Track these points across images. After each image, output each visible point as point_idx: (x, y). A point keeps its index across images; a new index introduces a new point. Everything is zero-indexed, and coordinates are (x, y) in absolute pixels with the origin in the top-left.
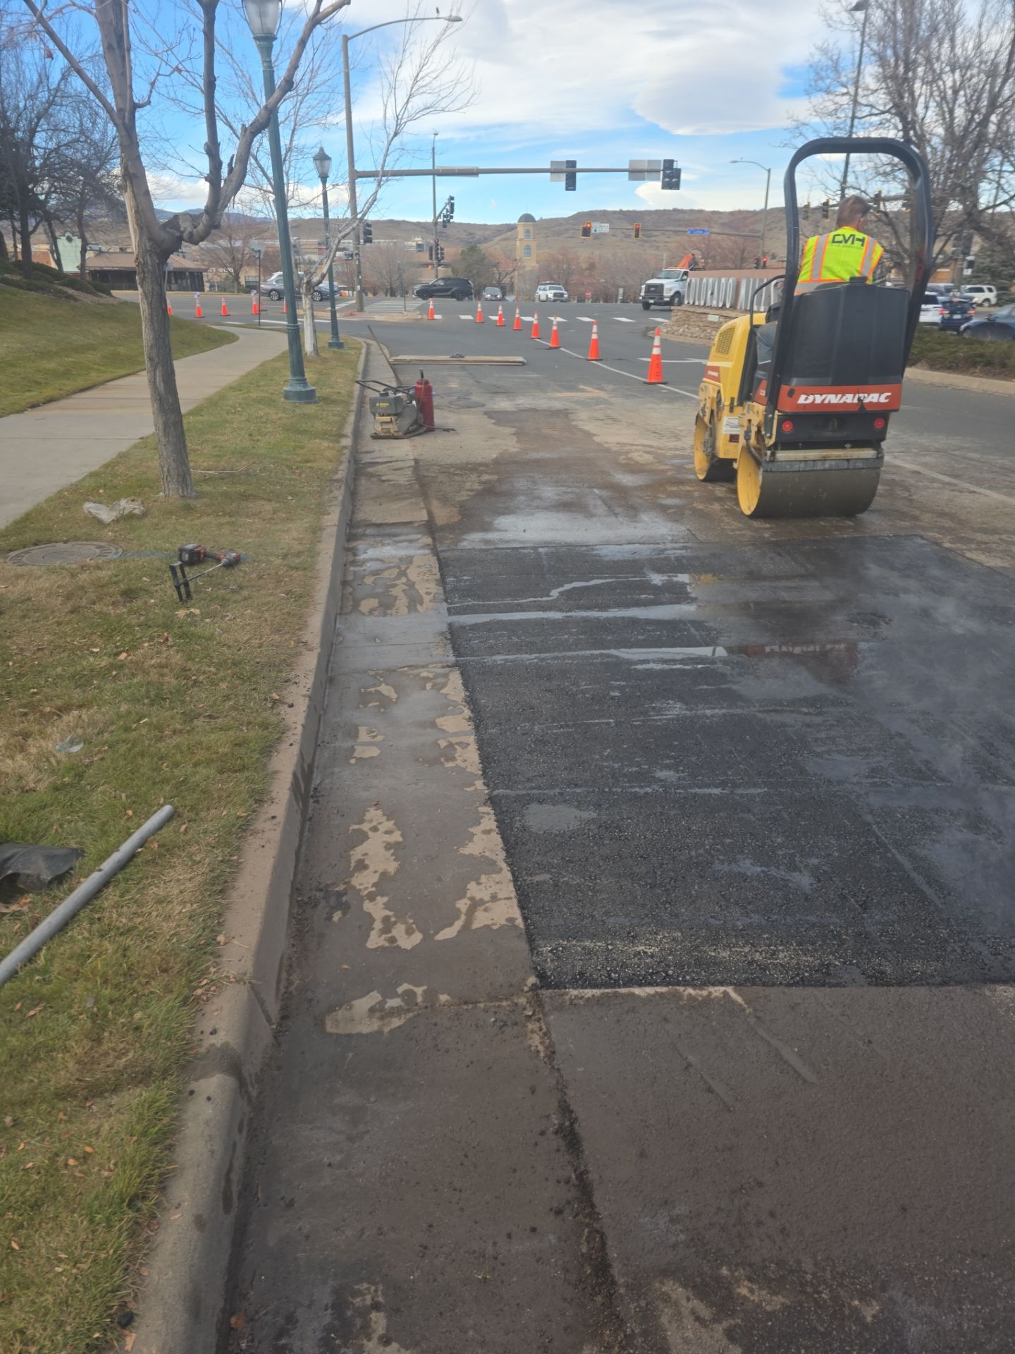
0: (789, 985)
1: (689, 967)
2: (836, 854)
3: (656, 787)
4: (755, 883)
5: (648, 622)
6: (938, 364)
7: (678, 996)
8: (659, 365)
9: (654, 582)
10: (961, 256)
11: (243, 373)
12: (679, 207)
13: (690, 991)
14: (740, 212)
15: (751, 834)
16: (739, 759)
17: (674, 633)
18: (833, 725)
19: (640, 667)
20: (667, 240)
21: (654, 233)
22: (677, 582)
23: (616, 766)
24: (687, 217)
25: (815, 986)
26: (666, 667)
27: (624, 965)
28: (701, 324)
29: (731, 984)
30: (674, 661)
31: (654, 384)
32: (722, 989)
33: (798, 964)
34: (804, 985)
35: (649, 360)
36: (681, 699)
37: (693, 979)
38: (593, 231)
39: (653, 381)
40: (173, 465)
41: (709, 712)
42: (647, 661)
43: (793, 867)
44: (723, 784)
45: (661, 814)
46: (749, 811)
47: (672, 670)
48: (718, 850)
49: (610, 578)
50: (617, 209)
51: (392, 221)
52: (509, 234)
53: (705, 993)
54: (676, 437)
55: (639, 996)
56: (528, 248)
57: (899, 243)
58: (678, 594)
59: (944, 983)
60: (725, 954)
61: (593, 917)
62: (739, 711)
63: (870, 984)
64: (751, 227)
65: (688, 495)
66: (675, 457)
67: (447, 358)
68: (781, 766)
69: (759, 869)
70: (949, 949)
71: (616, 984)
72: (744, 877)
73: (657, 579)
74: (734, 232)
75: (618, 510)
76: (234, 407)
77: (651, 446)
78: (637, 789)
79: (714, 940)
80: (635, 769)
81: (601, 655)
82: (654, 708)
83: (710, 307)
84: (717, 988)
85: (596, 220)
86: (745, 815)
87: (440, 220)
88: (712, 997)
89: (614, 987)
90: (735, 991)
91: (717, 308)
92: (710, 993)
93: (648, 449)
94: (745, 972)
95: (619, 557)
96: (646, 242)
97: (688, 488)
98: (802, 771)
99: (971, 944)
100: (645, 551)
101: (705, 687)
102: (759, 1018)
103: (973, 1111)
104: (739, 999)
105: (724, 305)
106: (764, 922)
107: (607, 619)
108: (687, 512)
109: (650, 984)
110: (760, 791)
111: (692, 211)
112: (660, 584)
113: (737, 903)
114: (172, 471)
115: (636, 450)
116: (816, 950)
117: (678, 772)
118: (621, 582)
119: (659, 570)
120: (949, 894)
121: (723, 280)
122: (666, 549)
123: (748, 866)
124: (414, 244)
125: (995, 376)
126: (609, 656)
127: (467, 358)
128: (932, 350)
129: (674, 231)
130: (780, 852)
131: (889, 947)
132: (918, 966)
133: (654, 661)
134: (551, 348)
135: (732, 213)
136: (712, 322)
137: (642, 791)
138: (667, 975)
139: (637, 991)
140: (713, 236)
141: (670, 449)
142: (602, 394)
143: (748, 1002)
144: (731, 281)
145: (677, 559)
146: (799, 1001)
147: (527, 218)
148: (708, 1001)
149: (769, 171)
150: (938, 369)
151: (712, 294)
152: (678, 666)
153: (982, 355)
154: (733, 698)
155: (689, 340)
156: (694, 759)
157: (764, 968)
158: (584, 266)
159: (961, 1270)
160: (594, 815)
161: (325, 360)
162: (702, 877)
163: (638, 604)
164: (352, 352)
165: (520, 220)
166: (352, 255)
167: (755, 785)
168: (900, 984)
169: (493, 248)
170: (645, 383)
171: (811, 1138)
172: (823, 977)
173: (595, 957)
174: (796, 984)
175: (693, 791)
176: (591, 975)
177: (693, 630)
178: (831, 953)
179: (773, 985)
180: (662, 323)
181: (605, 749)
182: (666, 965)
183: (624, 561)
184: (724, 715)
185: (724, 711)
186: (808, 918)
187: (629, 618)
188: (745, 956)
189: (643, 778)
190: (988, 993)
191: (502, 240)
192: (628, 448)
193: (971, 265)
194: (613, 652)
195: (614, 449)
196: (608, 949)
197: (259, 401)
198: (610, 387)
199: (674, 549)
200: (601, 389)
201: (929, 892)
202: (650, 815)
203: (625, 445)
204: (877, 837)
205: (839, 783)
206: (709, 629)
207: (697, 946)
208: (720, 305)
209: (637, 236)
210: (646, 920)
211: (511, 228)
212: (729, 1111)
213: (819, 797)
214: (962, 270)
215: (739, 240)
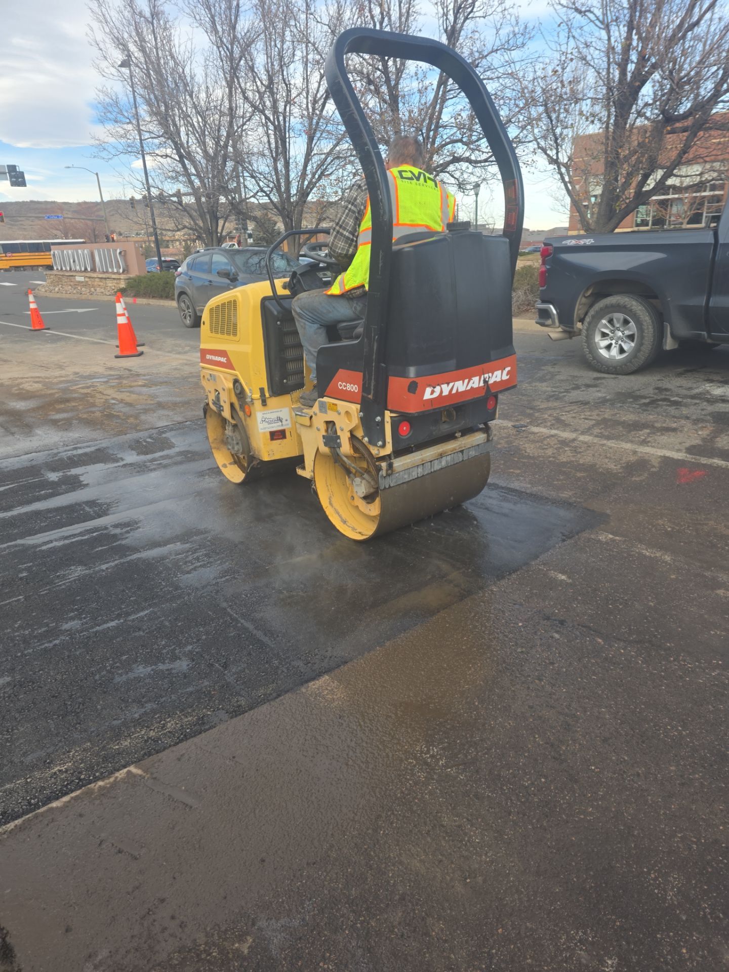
0: (177, 744)
1: (98, 765)
2: (204, 637)
3: (63, 638)
4: (147, 681)
5: (49, 511)
7: (91, 792)
8: (38, 316)
9: (51, 479)
10: (243, 231)
12: (35, 199)
13: (101, 783)
14: (85, 203)
15: (142, 646)
16: (130, 594)
17: (73, 514)
18: (197, 549)
19: (44, 548)
20: (31, 223)
21: (19, 219)
22: (71, 475)
23: (27, 632)
24: (43, 207)
25: (195, 736)
26: (67, 542)
27: (43, 788)
28: (72, 284)
29: (132, 763)
30: (74, 536)
31: (39, 330)
32: (125, 770)
33: (182, 726)
34: (187, 739)
35: (30, 313)
36: (81, 563)
37: (102, 773)
39: (37, 328)
41: (104, 567)
42: (51, 541)
43: (175, 658)
44: (118, 617)
45: (69, 656)
46: (139, 629)
47: (72, 543)
48: (117, 667)
49: (12, 484)
53: (112, 780)
54: (61, 367)
55: (57, 808)
57: (196, 224)
58: (74, 484)
59: (279, 696)
60: (126, 743)
61: (11, 762)
62: (129, 558)
63: (232, 718)
64: (96, 213)
65: (73, 409)
66: (61, 382)
68: (161, 589)
69: (149, 669)
70: (280, 672)
71: (37, 807)
72: (138, 679)
73: (53, 476)
74: (83, 217)
75: (14, 430)
77: (39, 377)
78: (46, 645)
79: (117, 735)
80: (43, 629)
81: (8, 547)
82: (58, 576)
83: (75, 271)
84: (121, 772)
86: (137, 634)
88: (119, 779)
89: (35, 810)
90: (136, 767)
91: (81, 271)
92: (116, 778)
93: (37, 380)
94: (143, 749)
95: (17, 466)
96: (12, 225)
97: (74, 404)
98: (177, 588)
99: (293, 663)
100: (40, 457)
101: (100, 548)
102: (155, 778)
103: (301, 771)
104: (139, 772)
105: (86, 269)
106: (155, 706)
107: (13, 517)
108: (74, 422)
109: (66, 794)
110: (146, 612)
111: (46, 202)
112: (56, 479)
113: (134, 701)
115: (27, 382)
116: (194, 710)
117: (81, 619)
118: (22, 486)
119: (54, 470)
120: (278, 636)
121: (80, 251)
122: (59, 453)
123: (141, 670)
126: (16, 546)
129: (36, 217)
130: (164, 651)
131: (242, 687)
132: (262, 691)
133: (56, 540)
135: (79, 204)
136: (80, 282)
137: (51, 645)
138: (80, 780)
139: (54, 804)
140: (67, 220)
141: (56, 377)
143: (146, 771)
144: (86, 251)
145: (69, 458)
146: (184, 752)
148: (114, 785)
149: (97, 174)
151: (74, 261)
152: (76, 539)
154: (124, 550)
155: (64, 296)
156: (94, 605)
157: (156, 740)
160: (8, 679)
162: (105, 693)
163: (39, 499)
167: (143, 610)
168: (251, 709)
170: (30, 330)
171: (197, 846)
172: (201, 726)
173: (16, 795)
174: (181, 741)
175: (95, 630)
176: (13, 810)
177: (87, 509)
178: (205, 708)
179: (165, 749)
180: (38, 285)
181: (16, 621)
182: (79, 773)
183: (23, 468)
184: (116, 565)
185: (116, 562)
186: (188, 690)
187: (32, 511)
188: (142, 738)
189: (52, 633)
190: (304, 690)
192: (20, 381)
193: (250, 236)
194: (19, 542)
195: (7, 383)
196: (27, 783)
198: (0, 336)
199: (66, 451)
201: (265, 639)
202: (58, 662)
203: (16, 379)
204: (231, 616)
205: (203, 587)
206: (100, 505)
207: (104, 747)
208: (83, 269)
210: (60, 744)
212: (136, 859)
213: (190, 602)
214: (246, 240)
215: (89, 223)
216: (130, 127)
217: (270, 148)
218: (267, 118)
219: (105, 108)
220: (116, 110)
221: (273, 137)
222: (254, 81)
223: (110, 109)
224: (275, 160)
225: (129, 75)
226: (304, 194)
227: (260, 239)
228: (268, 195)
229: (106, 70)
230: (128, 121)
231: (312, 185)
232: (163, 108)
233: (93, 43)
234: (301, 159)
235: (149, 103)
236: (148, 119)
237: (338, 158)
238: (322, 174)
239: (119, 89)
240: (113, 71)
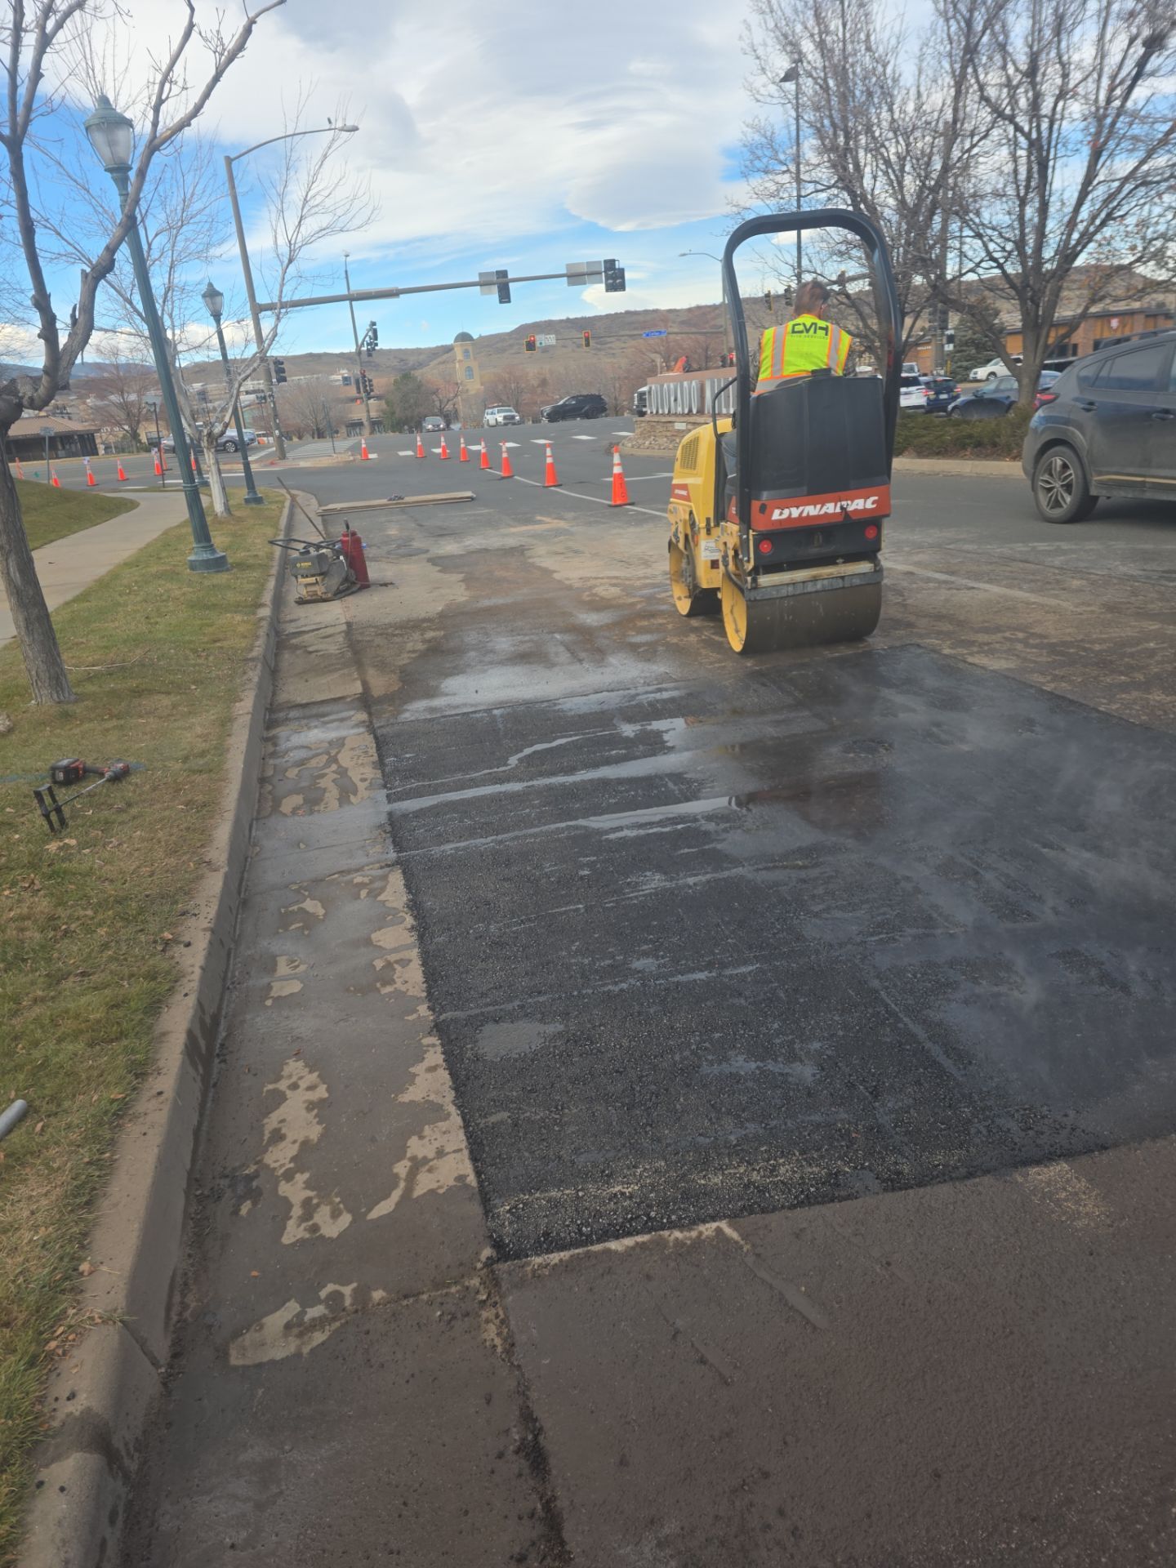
0: (793, 1207)
1: (675, 1204)
2: (841, 1033)
3: (632, 981)
4: (750, 1084)
5: (620, 781)
6: (924, 451)
7: (661, 1244)
8: (622, 484)
9: (625, 734)
10: (939, 331)
11: (143, 545)
12: (632, 309)
13: (677, 1234)
14: (699, 308)
15: (744, 1023)
16: (727, 933)
17: (651, 791)
18: (832, 877)
19: (612, 836)
20: (623, 345)
21: (609, 340)
22: (652, 731)
23: (586, 961)
24: (641, 318)
25: (823, 1203)
26: (642, 832)
27: (598, 1214)
28: (668, 434)
29: (725, 1217)
30: (651, 824)
31: (620, 506)
32: (714, 1225)
33: (802, 1178)
34: (810, 1204)
35: (611, 479)
36: (659, 868)
37: (680, 1218)
38: (538, 344)
39: (618, 503)
40: (43, 667)
41: (691, 881)
42: (620, 829)
43: (792, 1057)
44: (709, 966)
45: (639, 1013)
46: (740, 994)
47: (648, 835)
48: (706, 1049)
49: (576, 735)
50: (564, 317)
51: (311, 355)
52: (445, 357)
53: (694, 1234)
54: (646, 563)
55: (616, 1252)
56: (469, 369)
58: (655, 744)
59: (970, 1175)
60: (717, 1180)
61: (560, 1158)
62: (726, 874)
63: (885, 1190)
64: (713, 323)
65: (660, 629)
66: (645, 586)
67: (384, 501)
68: (774, 934)
69: (753, 1065)
70: (973, 1131)
71: (588, 1241)
72: (736, 1078)
73: (628, 730)
74: (694, 330)
75: (583, 655)
76: (129, 587)
77: (616, 578)
78: (610, 987)
79: (704, 1163)
80: (608, 962)
81: (568, 827)
82: (629, 884)
83: (676, 414)
84: (708, 1225)
85: (542, 332)
86: (736, 1001)
87: (364, 349)
88: (703, 1237)
89: (586, 1245)
90: (730, 1225)
91: (683, 415)
92: (701, 1233)
93: (614, 581)
94: (741, 1198)
95: (584, 710)
96: (600, 350)
97: (661, 621)
98: (799, 938)
99: (998, 1121)
100: (613, 699)
101: (686, 850)
102: (758, 1255)
103: (1012, 1333)
104: (735, 1235)
105: (690, 411)
106: (761, 1131)
107: (575, 784)
108: (661, 648)
109: (629, 1234)
110: (751, 968)
111: (646, 312)
112: (632, 735)
113: (729, 1113)
114: (42, 675)
115: (601, 584)
116: (822, 1157)
117: (657, 958)
118: (588, 739)
119: (630, 720)
120: (970, 1063)
121: (685, 384)
122: (638, 695)
123: (742, 1064)
124: (340, 377)
125: (987, 457)
126: (577, 828)
127: (407, 499)
128: (918, 436)
129: (631, 336)
130: (777, 1041)
131: (906, 1139)
132: (939, 1158)
133: (628, 827)
134: (503, 478)
135: (690, 310)
136: (679, 431)
137: (617, 989)
138: (649, 1218)
139: (613, 1245)
140: (672, 337)
141: (639, 579)
142: (562, 524)
143: (745, 1237)
144: (694, 383)
145: (651, 704)
146: (805, 1225)
147: (464, 337)
148: (698, 1243)
150: (926, 457)
151: (676, 400)
152: (655, 830)
153: (970, 436)
154: (719, 860)
155: (657, 453)
156: (675, 939)
157: (762, 1190)
158: (535, 383)
159: (1008, 1544)
160: (561, 1027)
161: (240, 520)
162: (688, 1086)
163: (608, 762)
164: (274, 507)
165: (456, 340)
166: (265, 398)
167: (745, 963)
168: (920, 1185)
169: (429, 374)
170: (610, 506)
171: (824, 1402)
172: (832, 1190)
173: (563, 1210)
174: (801, 1204)
175: (676, 979)
176: (558, 1234)
177: (671, 785)
178: (841, 1158)
179: (774, 1209)
180: (625, 437)
181: (573, 942)
182: (648, 1206)
183: (591, 714)
184: (708, 882)
185: (708, 876)
186: (812, 1118)
187: (599, 779)
188: (740, 1178)
189: (618, 971)
190: (1020, 1179)
191: (440, 363)
192: (593, 582)
193: (951, 339)
194: (581, 822)
195: (576, 585)
196: (578, 1197)
197: (159, 576)
198: (571, 515)
199: (647, 693)
200: (561, 518)
201: (947, 1063)
202: (625, 1018)
203: (588, 579)
204: (886, 1006)
205: (841, 945)
206: (689, 782)
207: (684, 1175)
208: (686, 411)
209: (588, 345)
210: (624, 1151)
211: (448, 349)
212: (728, 1384)
213: (819, 966)
214: (943, 346)
215: (701, 338)
216: (786, 178)
217: (1016, 181)
218: (1018, 128)
219: (753, 153)
220: (768, 153)
221: (1023, 160)
222: (1004, 68)
223: (759, 153)
224: (1023, 202)
225: (793, 93)
226: (1067, 255)
227: (966, 344)
228: (1000, 266)
229: (763, 91)
230: (785, 168)
231: (1087, 238)
232: (841, 140)
233: (749, 50)
234: (1072, 196)
235: (819, 132)
236: (815, 160)
237: (1145, 183)
238: (1109, 216)
239: (778, 116)
240: (773, 89)
